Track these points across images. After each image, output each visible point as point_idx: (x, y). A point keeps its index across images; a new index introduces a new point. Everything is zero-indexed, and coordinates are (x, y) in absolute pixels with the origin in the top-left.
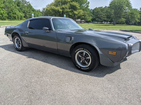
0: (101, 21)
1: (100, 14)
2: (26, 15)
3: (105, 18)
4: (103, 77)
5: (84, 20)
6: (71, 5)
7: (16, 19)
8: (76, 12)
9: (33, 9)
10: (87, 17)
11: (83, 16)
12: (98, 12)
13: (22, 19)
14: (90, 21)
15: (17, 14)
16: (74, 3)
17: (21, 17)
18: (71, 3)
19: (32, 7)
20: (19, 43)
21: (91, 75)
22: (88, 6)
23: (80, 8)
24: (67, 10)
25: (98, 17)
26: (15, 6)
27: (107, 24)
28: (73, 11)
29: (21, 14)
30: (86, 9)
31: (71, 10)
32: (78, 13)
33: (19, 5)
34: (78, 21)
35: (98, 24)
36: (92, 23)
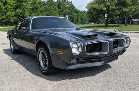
8: (125, 10)
19: (75, 7)
23: (131, 3)
24: (113, 8)
26: (55, 8)
28: (121, 9)
31: (118, 7)
32: (129, 11)
33: (60, 7)
34: (136, 22)
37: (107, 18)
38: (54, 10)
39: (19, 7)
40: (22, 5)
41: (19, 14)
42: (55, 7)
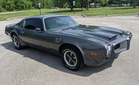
0: (120, 4)
2: (34, 4)
4: (88, 76)
5: (99, 4)
7: (24, 9)
13: (30, 8)
14: (106, 4)
15: (24, 3)
17: (29, 6)
20: (18, 42)
21: (77, 75)
27: (127, 6)
29: (29, 3)
34: (92, 6)
35: (116, 7)
36: (109, 6)
37: (75, 5)
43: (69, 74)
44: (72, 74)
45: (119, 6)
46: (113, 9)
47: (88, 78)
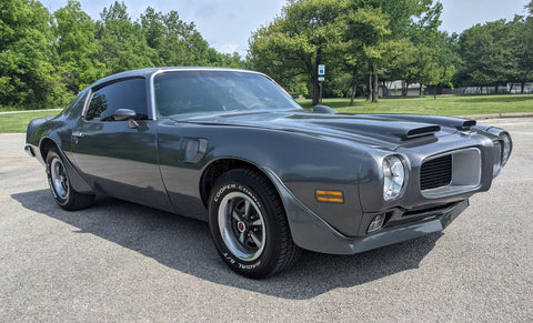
1: (490, 53)
3: (511, 67)
4: (309, 298)
5: (418, 85)
6: (351, 22)
8: (372, 52)
9: (212, 52)
10: (430, 69)
11: (414, 64)
12: (479, 44)
14: (446, 86)
16: (367, 15)
18: (352, 16)
19: (205, 44)
20: (65, 180)
22: (435, 21)
23: (389, 32)
24: (335, 45)
25: (480, 67)
26: (142, 47)
27: (522, 92)
28: (360, 49)
30: (429, 34)
31: (350, 42)
32: (382, 55)
33: (157, 43)
34: (394, 90)
35: (482, 94)
36: (457, 94)
37: (323, 79)
38: (135, 52)
39: (11, 41)
40: (23, 36)
41: (14, 66)
42: (138, 44)
43: (231, 291)
44: (243, 290)
45: (492, 94)
46: (467, 101)
47: (306, 303)
